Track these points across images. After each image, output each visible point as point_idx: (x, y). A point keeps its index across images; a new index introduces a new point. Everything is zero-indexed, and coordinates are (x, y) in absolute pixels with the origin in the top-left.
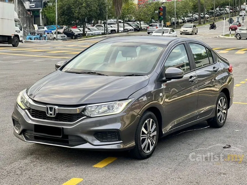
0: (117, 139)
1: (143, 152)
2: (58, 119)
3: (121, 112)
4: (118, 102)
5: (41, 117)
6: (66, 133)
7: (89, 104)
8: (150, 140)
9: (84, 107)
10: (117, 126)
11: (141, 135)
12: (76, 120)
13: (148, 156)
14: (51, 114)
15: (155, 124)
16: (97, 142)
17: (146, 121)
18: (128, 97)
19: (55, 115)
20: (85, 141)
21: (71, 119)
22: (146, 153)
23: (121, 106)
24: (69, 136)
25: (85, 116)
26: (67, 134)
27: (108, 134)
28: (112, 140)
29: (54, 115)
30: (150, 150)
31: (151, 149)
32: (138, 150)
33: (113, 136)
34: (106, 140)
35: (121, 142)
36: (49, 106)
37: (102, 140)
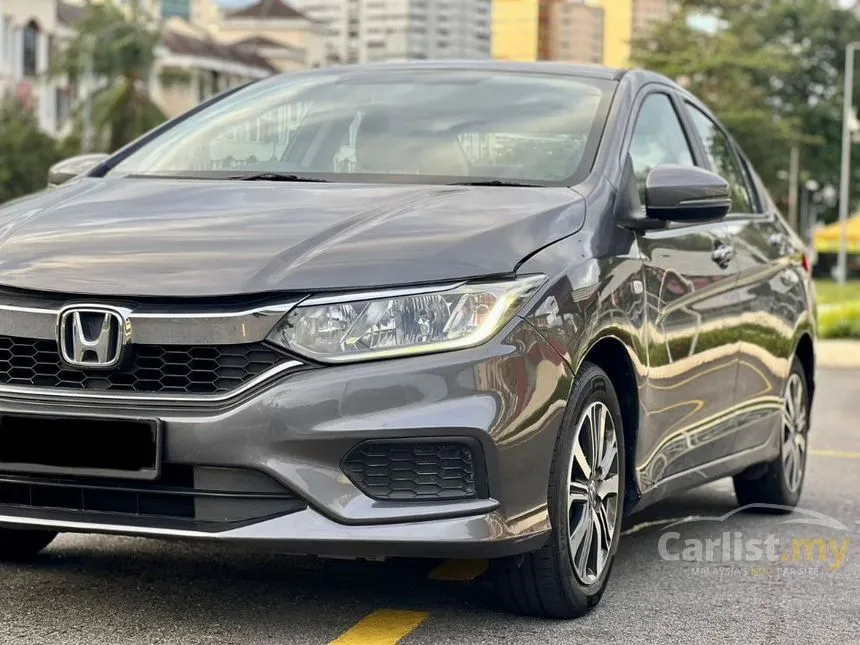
0: (471, 491)
1: (574, 579)
2: (130, 379)
3: (493, 336)
4: (467, 290)
5: (28, 374)
6: (179, 453)
7: (314, 293)
8: (598, 515)
9: (285, 307)
10: (474, 413)
11: (570, 483)
12: (238, 383)
13: (591, 603)
14: (90, 355)
15: (615, 439)
16: (359, 505)
17: (588, 412)
18: (516, 268)
19: (118, 354)
20: (292, 500)
21: (211, 377)
22: (583, 584)
23: (482, 311)
24: (197, 474)
25: (291, 359)
26: (187, 458)
27: (422, 458)
28: (443, 494)
29: (111, 355)
30: (595, 573)
31: (600, 569)
32: (557, 562)
33: (448, 472)
34: (410, 496)
35: (491, 503)
36: (76, 309)
37: (383, 494)
